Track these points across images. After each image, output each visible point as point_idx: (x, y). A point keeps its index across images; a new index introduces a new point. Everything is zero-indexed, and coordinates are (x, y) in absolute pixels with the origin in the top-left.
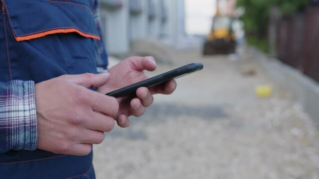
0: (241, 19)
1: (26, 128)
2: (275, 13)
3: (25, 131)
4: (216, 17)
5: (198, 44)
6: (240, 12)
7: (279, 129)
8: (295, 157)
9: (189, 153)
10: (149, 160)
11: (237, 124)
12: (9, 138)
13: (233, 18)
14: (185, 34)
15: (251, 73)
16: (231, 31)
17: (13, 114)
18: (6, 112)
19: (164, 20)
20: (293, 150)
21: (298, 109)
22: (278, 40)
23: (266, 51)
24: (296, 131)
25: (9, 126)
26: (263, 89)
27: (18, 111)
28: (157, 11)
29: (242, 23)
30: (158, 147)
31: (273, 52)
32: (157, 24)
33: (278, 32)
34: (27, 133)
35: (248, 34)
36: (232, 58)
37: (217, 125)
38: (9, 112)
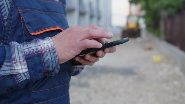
0: (144, 17)
1: (51, 51)
2: (164, 14)
3: (50, 53)
4: (130, 16)
5: (119, 32)
6: (143, 13)
7: (166, 81)
8: (176, 98)
9: (114, 95)
10: (90, 99)
11: (141, 79)
12: (43, 58)
13: (139, 17)
14: (111, 26)
15: (150, 49)
16: (138, 24)
17: (42, 46)
18: (38, 46)
19: (99, 18)
20: (175, 94)
21: (177, 70)
22: (166, 29)
23: (159, 36)
24: (176, 83)
25: (41, 51)
26: (157, 58)
27: (44, 44)
28: (95, 13)
29: (145, 20)
30: (96, 92)
31: (163, 36)
32: (95, 20)
33: (165, 24)
34: (52, 54)
35: (148, 26)
36: (139, 40)
37: (130, 79)
38: (40, 45)
